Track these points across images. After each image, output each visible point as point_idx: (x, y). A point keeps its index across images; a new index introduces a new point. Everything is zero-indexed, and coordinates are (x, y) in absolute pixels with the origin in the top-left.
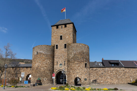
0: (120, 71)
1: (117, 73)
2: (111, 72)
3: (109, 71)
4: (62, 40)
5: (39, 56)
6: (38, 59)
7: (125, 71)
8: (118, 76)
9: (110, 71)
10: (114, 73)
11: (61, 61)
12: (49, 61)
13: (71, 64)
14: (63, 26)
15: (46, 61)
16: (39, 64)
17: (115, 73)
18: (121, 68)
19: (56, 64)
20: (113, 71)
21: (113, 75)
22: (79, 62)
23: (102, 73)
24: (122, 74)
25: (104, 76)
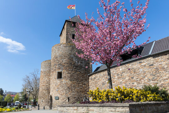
0: (141, 70)
1: (132, 78)
2: (119, 78)
3: (116, 75)
7: (156, 65)
8: (135, 84)
10: (127, 78)
15: (44, 79)
17: (129, 76)
18: (142, 61)
20: (125, 74)
21: (124, 83)
23: (103, 84)
24: (146, 78)
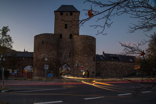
0: (119, 65)
4: (67, 29)
5: (45, 46)
6: (43, 50)
9: (111, 65)
11: (65, 53)
12: (55, 52)
13: (80, 57)
14: (69, 14)
15: (53, 51)
16: (45, 55)
17: (115, 66)
18: (119, 62)
19: (60, 55)
20: (113, 65)
21: (113, 68)
22: (88, 55)
23: (104, 67)
25: (105, 70)
